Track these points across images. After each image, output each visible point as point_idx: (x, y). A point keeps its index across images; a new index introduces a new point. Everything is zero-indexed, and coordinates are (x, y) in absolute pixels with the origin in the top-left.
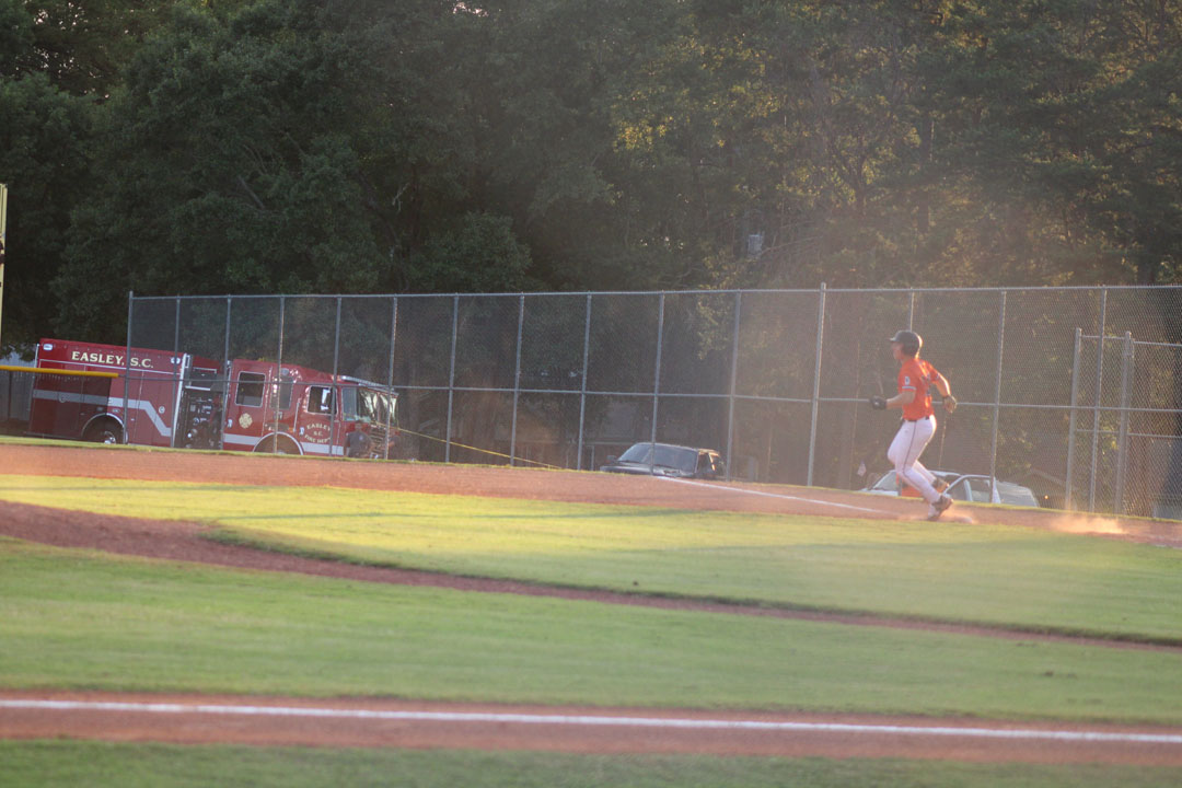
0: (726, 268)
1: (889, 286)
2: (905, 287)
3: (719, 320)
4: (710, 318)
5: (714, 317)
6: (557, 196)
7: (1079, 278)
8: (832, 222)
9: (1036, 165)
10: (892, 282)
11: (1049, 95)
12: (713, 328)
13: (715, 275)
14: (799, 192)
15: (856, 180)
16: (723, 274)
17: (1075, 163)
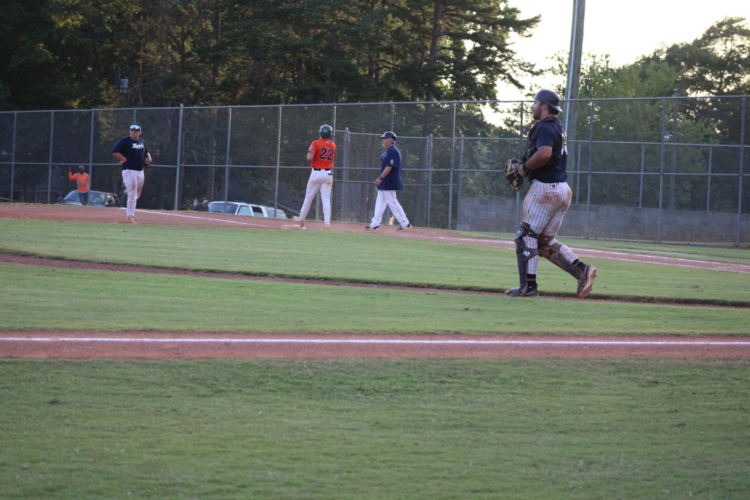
0: (113, 97)
1: (200, 105)
2: (209, 106)
3: (110, 124)
4: (105, 124)
5: (108, 123)
6: (23, 59)
7: (301, 100)
8: (170, 71)
9: (278, 41)
10: (202, 103)
11: (284, 4)
12: (108, 129)
13: (107, 100)
14: (152, 56)
15: (180, 49)
16: (111, 100)
17: (298, 39)
